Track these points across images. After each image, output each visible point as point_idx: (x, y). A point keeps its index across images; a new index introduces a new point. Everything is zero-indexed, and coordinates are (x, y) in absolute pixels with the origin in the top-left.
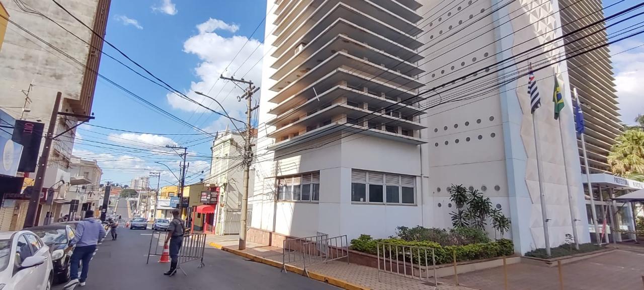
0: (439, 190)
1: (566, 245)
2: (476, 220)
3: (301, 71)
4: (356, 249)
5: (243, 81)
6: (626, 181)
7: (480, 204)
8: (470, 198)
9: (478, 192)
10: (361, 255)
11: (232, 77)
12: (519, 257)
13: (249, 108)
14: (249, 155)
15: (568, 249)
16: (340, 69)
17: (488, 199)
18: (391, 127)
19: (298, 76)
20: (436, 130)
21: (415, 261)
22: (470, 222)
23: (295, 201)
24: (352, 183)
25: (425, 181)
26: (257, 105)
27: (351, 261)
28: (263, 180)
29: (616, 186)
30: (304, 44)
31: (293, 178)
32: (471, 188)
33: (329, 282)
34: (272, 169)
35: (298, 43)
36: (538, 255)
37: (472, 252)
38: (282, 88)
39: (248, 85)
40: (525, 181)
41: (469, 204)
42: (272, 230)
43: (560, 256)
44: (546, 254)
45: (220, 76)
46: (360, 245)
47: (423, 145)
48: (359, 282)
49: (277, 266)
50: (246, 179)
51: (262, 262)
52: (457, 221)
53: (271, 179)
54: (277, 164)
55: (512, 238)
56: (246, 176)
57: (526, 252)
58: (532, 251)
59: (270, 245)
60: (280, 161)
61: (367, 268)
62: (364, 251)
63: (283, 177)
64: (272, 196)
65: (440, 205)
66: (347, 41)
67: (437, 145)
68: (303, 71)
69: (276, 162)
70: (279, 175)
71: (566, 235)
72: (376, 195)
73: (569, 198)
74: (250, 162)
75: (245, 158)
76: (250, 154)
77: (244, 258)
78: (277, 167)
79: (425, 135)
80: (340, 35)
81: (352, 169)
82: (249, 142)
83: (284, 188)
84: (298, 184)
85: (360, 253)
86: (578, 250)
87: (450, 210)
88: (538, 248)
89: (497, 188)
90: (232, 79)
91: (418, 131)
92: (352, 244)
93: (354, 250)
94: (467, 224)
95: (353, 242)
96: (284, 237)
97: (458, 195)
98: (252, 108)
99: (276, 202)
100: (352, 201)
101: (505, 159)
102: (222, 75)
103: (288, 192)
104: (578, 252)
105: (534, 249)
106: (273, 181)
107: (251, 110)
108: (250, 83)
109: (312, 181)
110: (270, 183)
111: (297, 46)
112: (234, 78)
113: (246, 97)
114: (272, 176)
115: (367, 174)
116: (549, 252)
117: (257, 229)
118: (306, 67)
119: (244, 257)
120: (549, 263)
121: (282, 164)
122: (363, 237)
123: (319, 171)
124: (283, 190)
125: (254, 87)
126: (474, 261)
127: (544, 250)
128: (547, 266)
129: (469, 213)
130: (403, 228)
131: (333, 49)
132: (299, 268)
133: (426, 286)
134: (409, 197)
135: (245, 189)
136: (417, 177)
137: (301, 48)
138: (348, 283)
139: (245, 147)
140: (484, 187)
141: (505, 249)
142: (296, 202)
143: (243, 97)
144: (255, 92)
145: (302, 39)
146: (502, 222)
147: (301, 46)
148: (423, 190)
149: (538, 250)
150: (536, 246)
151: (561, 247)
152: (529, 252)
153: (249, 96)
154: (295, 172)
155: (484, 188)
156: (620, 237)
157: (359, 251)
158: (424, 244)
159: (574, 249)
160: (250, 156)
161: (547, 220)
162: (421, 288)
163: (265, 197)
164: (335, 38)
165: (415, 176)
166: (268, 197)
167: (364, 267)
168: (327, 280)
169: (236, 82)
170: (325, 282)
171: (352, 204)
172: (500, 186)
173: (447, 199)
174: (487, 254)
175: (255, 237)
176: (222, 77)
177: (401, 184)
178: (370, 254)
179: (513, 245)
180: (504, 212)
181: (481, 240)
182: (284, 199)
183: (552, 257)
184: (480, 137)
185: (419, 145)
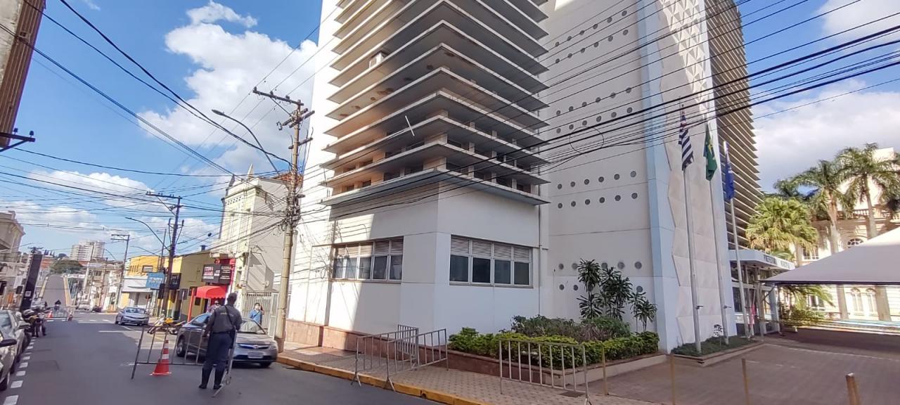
0: (561, 267)
1: (713, 338)
2: (612, 306)
3: (378, 92)
4: (457, 349)
5: (287, 99)
6: (774, 259)
7: (618, 286)
8: (603, 277)
9: (614, 270)
10: (466, 357)
11: (272, 93)
12: (665, 356)
13: (295, 141)
14: (293, 212)
15: (716, 344)
16: (441, 93)
17: (627, 279)
18: (504, 179)
19: (373, 99)
20: (560, 187)
21: (545, 364)
22: (604, 310)
23: (362, 280)
24: (452, 256)
25: (544, 253)
26: (309, 137)
27: (451, 366)
28: (310, 249)
29: (763, 265)
30: (385, 53)
31: (360, 247)
32: (605, 265)
33: (429, 397)
34: (326, 234)
35: (376, 50)
36: (686, 352)
37: (614, 349)
38: (346, 116)
39: (296, 106)
40: (672, 256)
41: (602, 287)
42: (323, 324)
43: (710, 353)
44: (696, 351)
45: (252, 89)
46: (462, 342)
47: (543, 206)
48: (474, 396)
49: (340, 376)
50: (288, 248)
51: (314, 371)
52: (587, 309)
53: (323, 247)
54: (335, 226)
55: (656, 330)
56: (288, 243)
57: (672, 348)
58: (678, 347)
59: (320, 345)
60: (340, 221)
61: (476, 375)
62: (468, 351)
63: (343, 245)
64: (325, 273)
65: (562, 287)
66: (452, 55)
67: (560, 206)
68: (382, 92)
69: (333, 222)
70: (338, 241)
71: (715, 326)
72: (482, 273)
73: (719, 279)
74: (295, 221)
75: (287, 216)
76: (295, 210)
77: (285, 365)
78: (334, 229)
79: (545, 192)
80: (443, 45)
81: (452, 235)
82: (294, 191)
83: (345, 262)
84: (367, 255)
85: (465, 354)
86: (728, 346)
87: (578, 294)
88: (684, 343)
89: (638, 265)
90: (271, 96)
91: (537, 186)
92: (451, 342)
93: (453, 349)
94: (600, 313)
95: (453, 338)
96: (344, 333)
97: (588, 274)
98: (300, 141)
99: (331, 281)
100: (450, 280)
101: (649, 227)
102: (255, 88)
103: (351, 268)
104: (729, 347)
105: (681, 345)
106: (328, 250)
107: (299, 144)
108: (299, 104)
109: (390, 252)
110: (322, 254)
111: (373, 55)
112: (275, 94)
113: (290, 124)
114: (326, 243)
115: (471, 243)
116: (699, 348)
117: (299, 322)
118: (387, 87)
119: (283, 363)
120: (701, 361)
121: (342, 226)
122: (465, 331)
123: (403, 237)
124: (342, 264)
125: (307, 110)
126: (615, 362)
127: (693, 346)
128: (700, 366)
129: (603, 298)
130: (518, 319)
131: (429, 64)
132: (378, 379)
133: (567, 398)
134: (523, 276)
135: (286, 261)
136: (534, 250)
137: (379, 59)
138: (458, 398)
139: (288, 199)
140: (622, 263)
141: (649, 345)
142: (363, 282)
143: (286, 124)
144: (307, 117)
145: (382, 46)
146: (646, 310)
147: (380, 55)
148: (541, 266)
149: (686, 346)
150: (682, 341)
151: (708, 341)
152: (675, 349)
153: (296, 123)
154: (364, 237)
155: (622, 265)
156: (765, 328)
157: (461, 351)
158: (556, 339)
159: (724, 343)
160: (295, 213)
161: (698, 307)
162: (560, 400)
163: (313, 274)
164: (435, 48)
165: (531, 248)
166: (318, 274)
167: (471, 374)
168: (424, 394)
169: (278, 101)
170: (421, 397)
171: (450, 284)
172: (641, 262)
173: (574, 278)
174: (629, 351)
175: (295, 333)
176: (255, 91)
177: (513, 258)
178: (478, 354)
179: (658, 339)
180: (647, 297)
181: (622, 334)
182: (344, 277)
183: (703, 354)
184: (618, 198)
185: (537, 206)
